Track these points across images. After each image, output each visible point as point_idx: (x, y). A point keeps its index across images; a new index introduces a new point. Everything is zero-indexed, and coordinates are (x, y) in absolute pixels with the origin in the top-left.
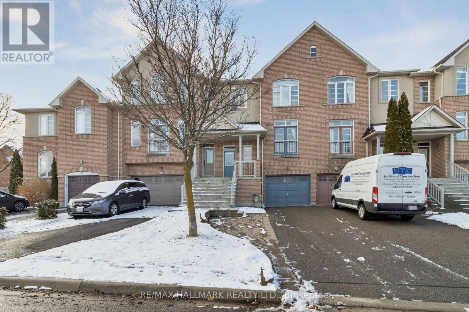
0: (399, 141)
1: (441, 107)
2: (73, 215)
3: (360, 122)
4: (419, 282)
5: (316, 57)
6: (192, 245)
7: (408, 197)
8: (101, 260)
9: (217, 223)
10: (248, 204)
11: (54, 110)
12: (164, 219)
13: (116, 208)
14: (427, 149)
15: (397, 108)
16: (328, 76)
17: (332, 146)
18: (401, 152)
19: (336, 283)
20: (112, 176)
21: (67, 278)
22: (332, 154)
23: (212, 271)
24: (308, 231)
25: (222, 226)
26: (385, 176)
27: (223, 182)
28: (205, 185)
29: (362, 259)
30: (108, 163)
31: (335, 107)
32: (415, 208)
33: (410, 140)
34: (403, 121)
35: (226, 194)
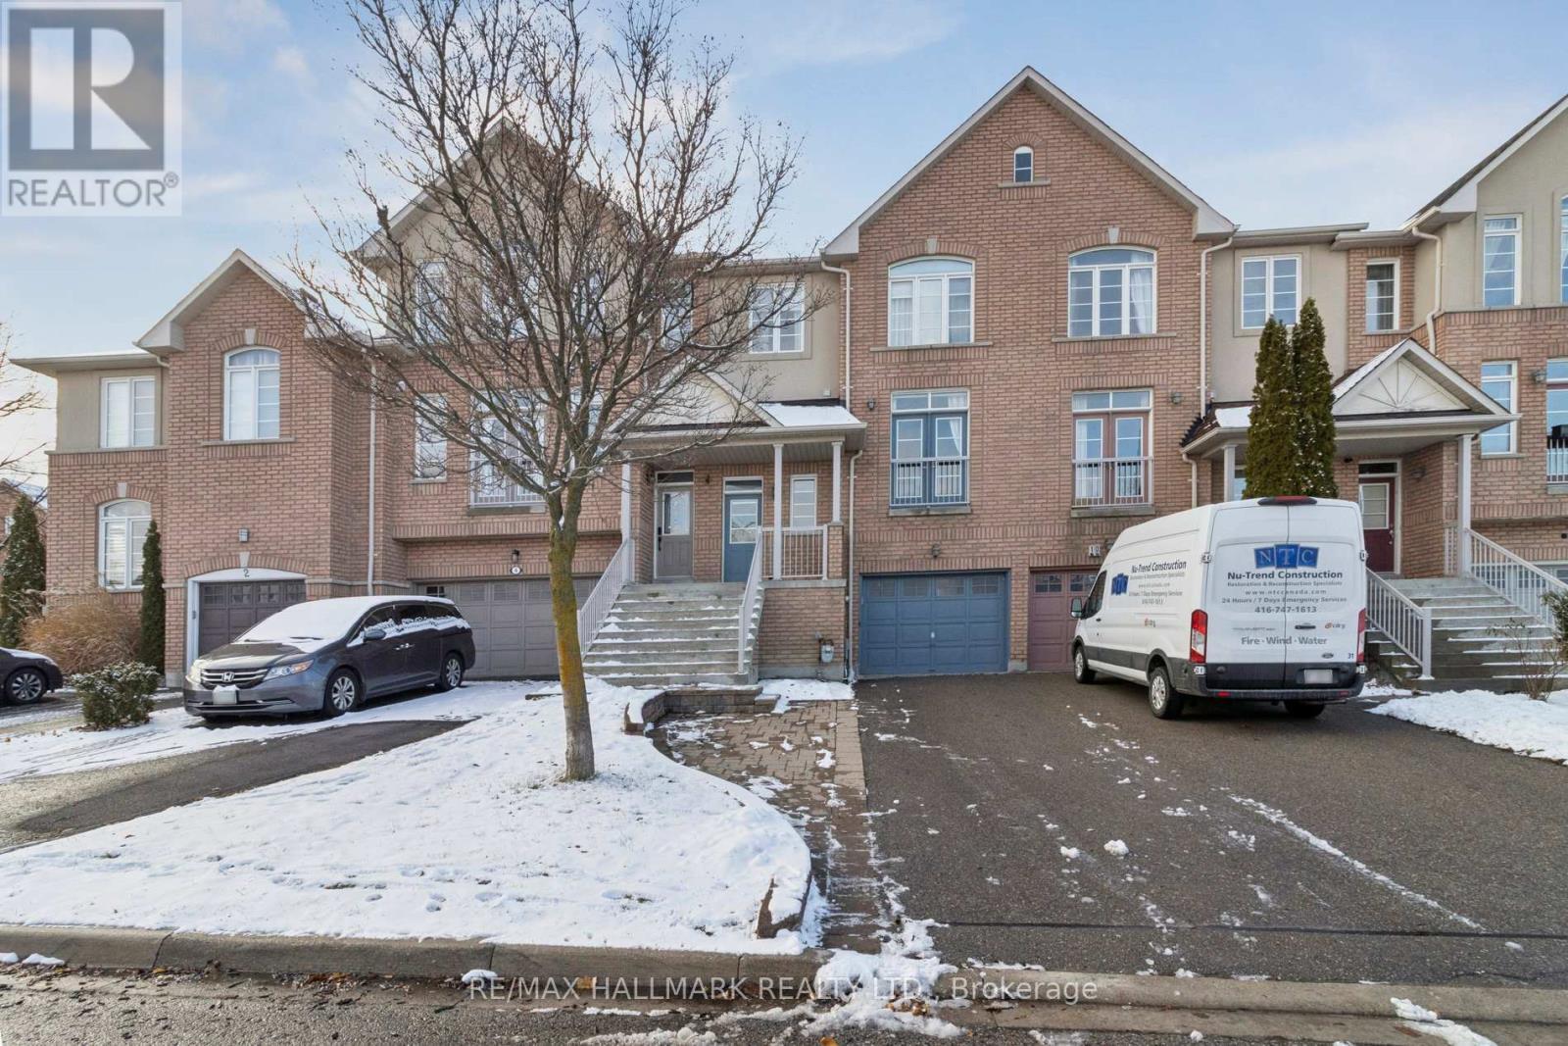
0: (1290, 457)
1: (1432, 350)
2: (204, 715)
3: (1173, 398)
4: (1280, 917)
5: (1032, 182)
6: (567, 809)
7: (1302, 640)
8: (249, 863)
9: (683, 736)
10: (801, 672)
11: (153, 363)
12: (505, 721)
13: (349, 690)
14: (1388, 485)
15: (1286, 351)
16: (1070, 246)
17: (1082, 475)
18: (1298, 494)
19: (1009, 926)
20: (349, 583)
21: (122, 923)
22: (1079, 503)
23: (609, 895)
24: (975, 758)
25: (699, 743)
26: (1231, 576)
27: (720, 597)
28: (659, 609)
29: (1117, 846)
30: (335, 537)
31: (1092, 348)
32: (1326, 677)
33: (1329, 453)
34: (1307, 392)
35: (727, 636)
